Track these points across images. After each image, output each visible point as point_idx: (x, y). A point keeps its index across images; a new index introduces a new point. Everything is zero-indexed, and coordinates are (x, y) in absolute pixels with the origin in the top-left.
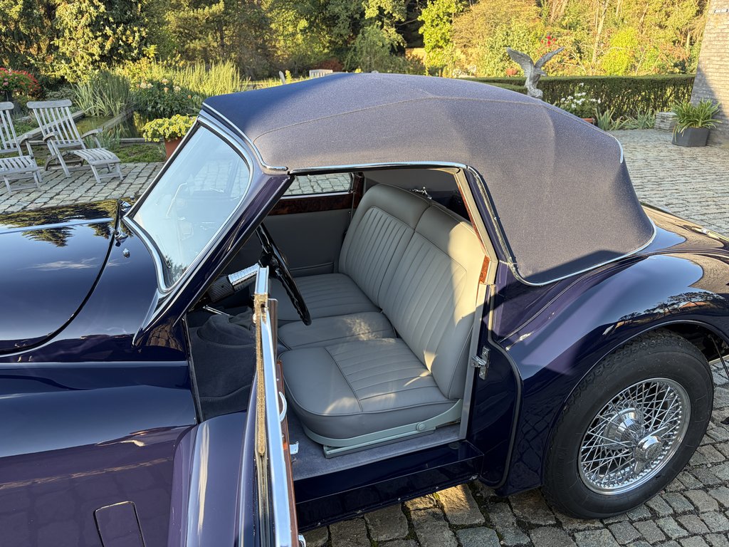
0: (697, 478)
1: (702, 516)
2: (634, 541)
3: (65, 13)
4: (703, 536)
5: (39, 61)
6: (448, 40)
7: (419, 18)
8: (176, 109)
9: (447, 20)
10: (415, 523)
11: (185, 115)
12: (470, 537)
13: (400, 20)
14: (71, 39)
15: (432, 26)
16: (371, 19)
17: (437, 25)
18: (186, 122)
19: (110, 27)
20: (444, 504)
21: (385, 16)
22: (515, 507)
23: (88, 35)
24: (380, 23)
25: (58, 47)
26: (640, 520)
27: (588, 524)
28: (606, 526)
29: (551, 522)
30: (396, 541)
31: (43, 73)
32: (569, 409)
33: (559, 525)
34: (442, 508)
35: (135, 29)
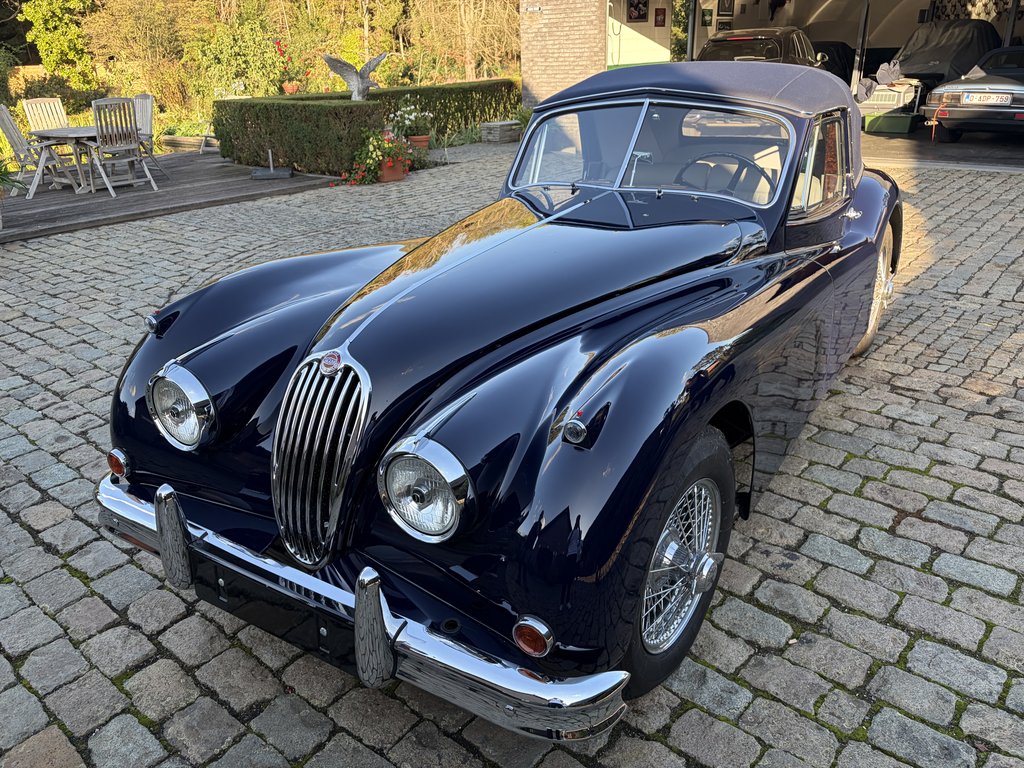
6: (82, 50)
9: (71, 20)
15: (47, 29)
17: (56, 28)
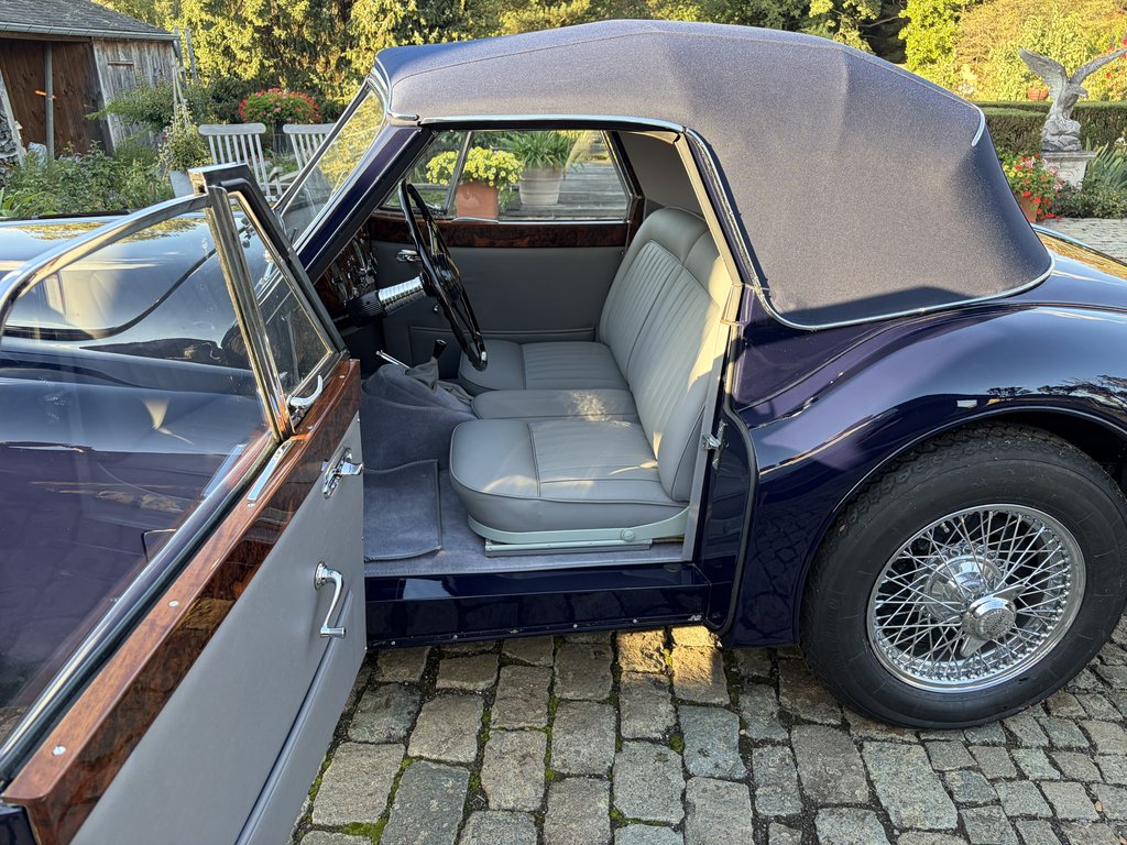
0: (1115, 706)
1: (1098, 759)
2: (961, 769)
3: (362, 11)
4: (1087, 786)
5: (325, 80)
6: (949, 49)
7: (902, 14)
8: (479, 140)
10: (622, 687)
11: (487, 148)
12: (697, 717)
13: (868, 17)
14: (368, 49)
16: (819, 16)
17: (932, 25)
18: (488, 158)
19: (420, 32)
20: (676, 671)
21: (844, 11)
22: (784, 694)
23: (390, 44)
24: (833, 24)
25: (350, 62)
26: (985, 744)
27: (893, 735)
28: (922, 743)
29: (833, 721)
30: (586, 703)
31: (329, 97)
32: (848, 530)
33: (845, 726)
34: (671, 677)
35: (455, 35)
